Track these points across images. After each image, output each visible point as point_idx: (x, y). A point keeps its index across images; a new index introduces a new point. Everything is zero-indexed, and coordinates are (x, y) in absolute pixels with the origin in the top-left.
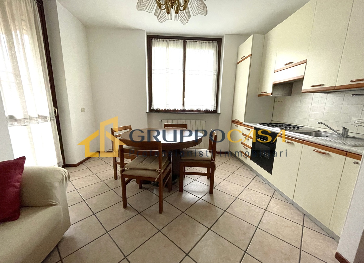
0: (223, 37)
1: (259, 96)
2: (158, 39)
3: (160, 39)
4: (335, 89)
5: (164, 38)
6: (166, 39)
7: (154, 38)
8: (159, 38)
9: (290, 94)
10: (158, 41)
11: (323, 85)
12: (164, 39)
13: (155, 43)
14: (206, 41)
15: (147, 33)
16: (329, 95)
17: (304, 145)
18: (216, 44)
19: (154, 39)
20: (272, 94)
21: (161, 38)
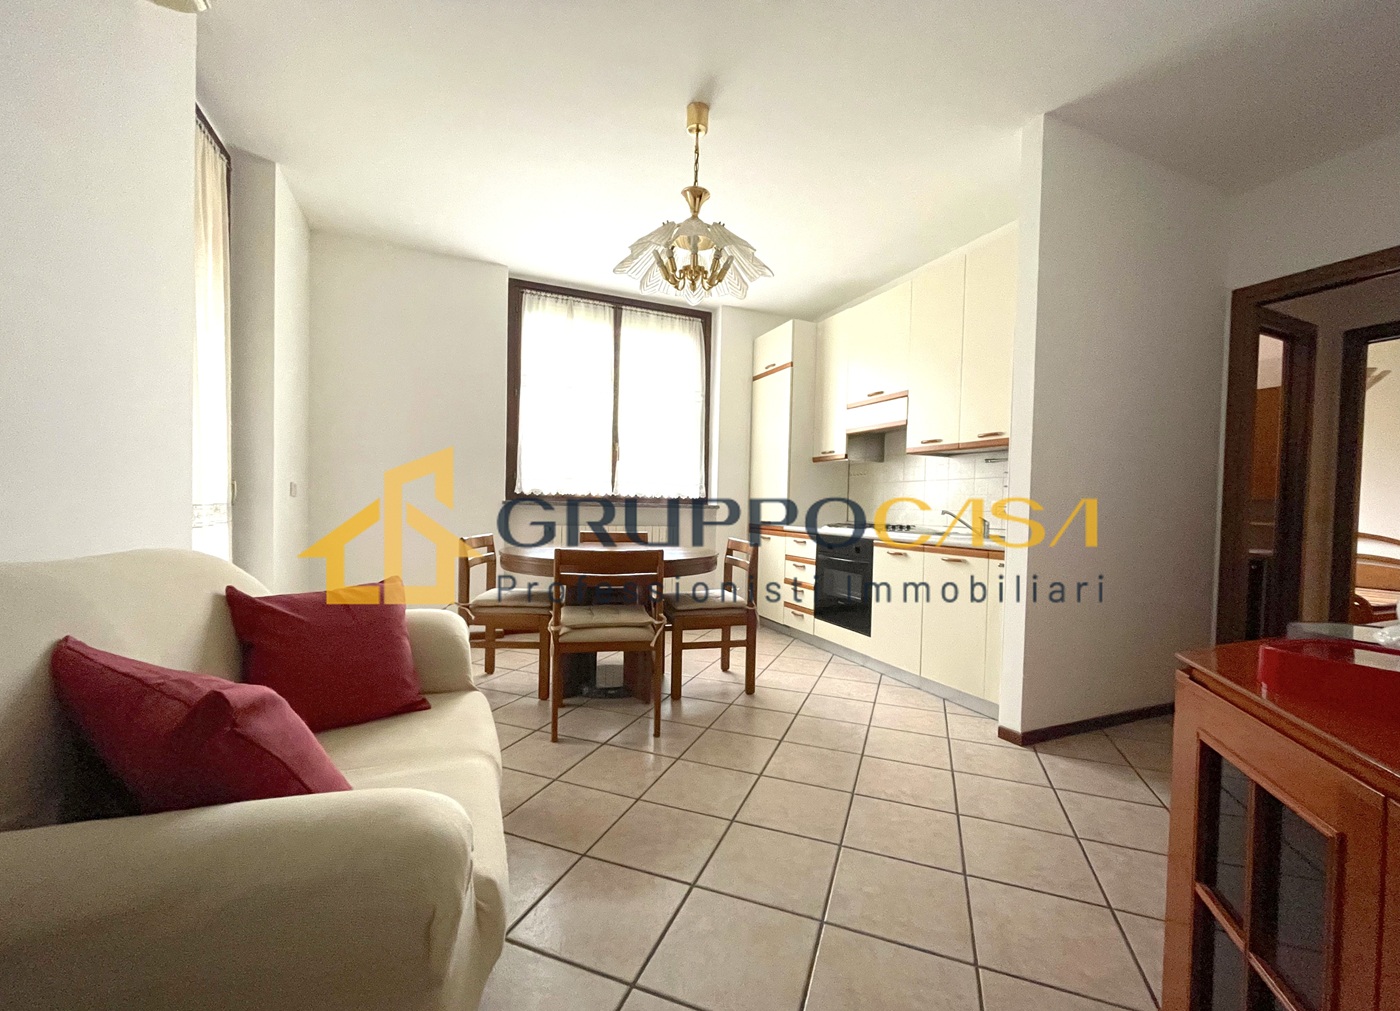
0: (716, 309)
1: (816, 460)
2: (543, 294)
3: (549, 295)
4: (959, 449)
5: (559, 293)
6: (565, 297)
7: (531, 289)
8: (544, 291)
9: (881, 458)
10: (542, 298)
11: (940, 441)
12: (560, 297)
13: (531, 303)
14: (674, 316)
15: (510, 274)
16: (951, 460)
17: (926, 554)
18: (698, 323)
19: (528, 291)
20: (846, 456)
21: (552, 293)
